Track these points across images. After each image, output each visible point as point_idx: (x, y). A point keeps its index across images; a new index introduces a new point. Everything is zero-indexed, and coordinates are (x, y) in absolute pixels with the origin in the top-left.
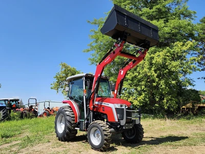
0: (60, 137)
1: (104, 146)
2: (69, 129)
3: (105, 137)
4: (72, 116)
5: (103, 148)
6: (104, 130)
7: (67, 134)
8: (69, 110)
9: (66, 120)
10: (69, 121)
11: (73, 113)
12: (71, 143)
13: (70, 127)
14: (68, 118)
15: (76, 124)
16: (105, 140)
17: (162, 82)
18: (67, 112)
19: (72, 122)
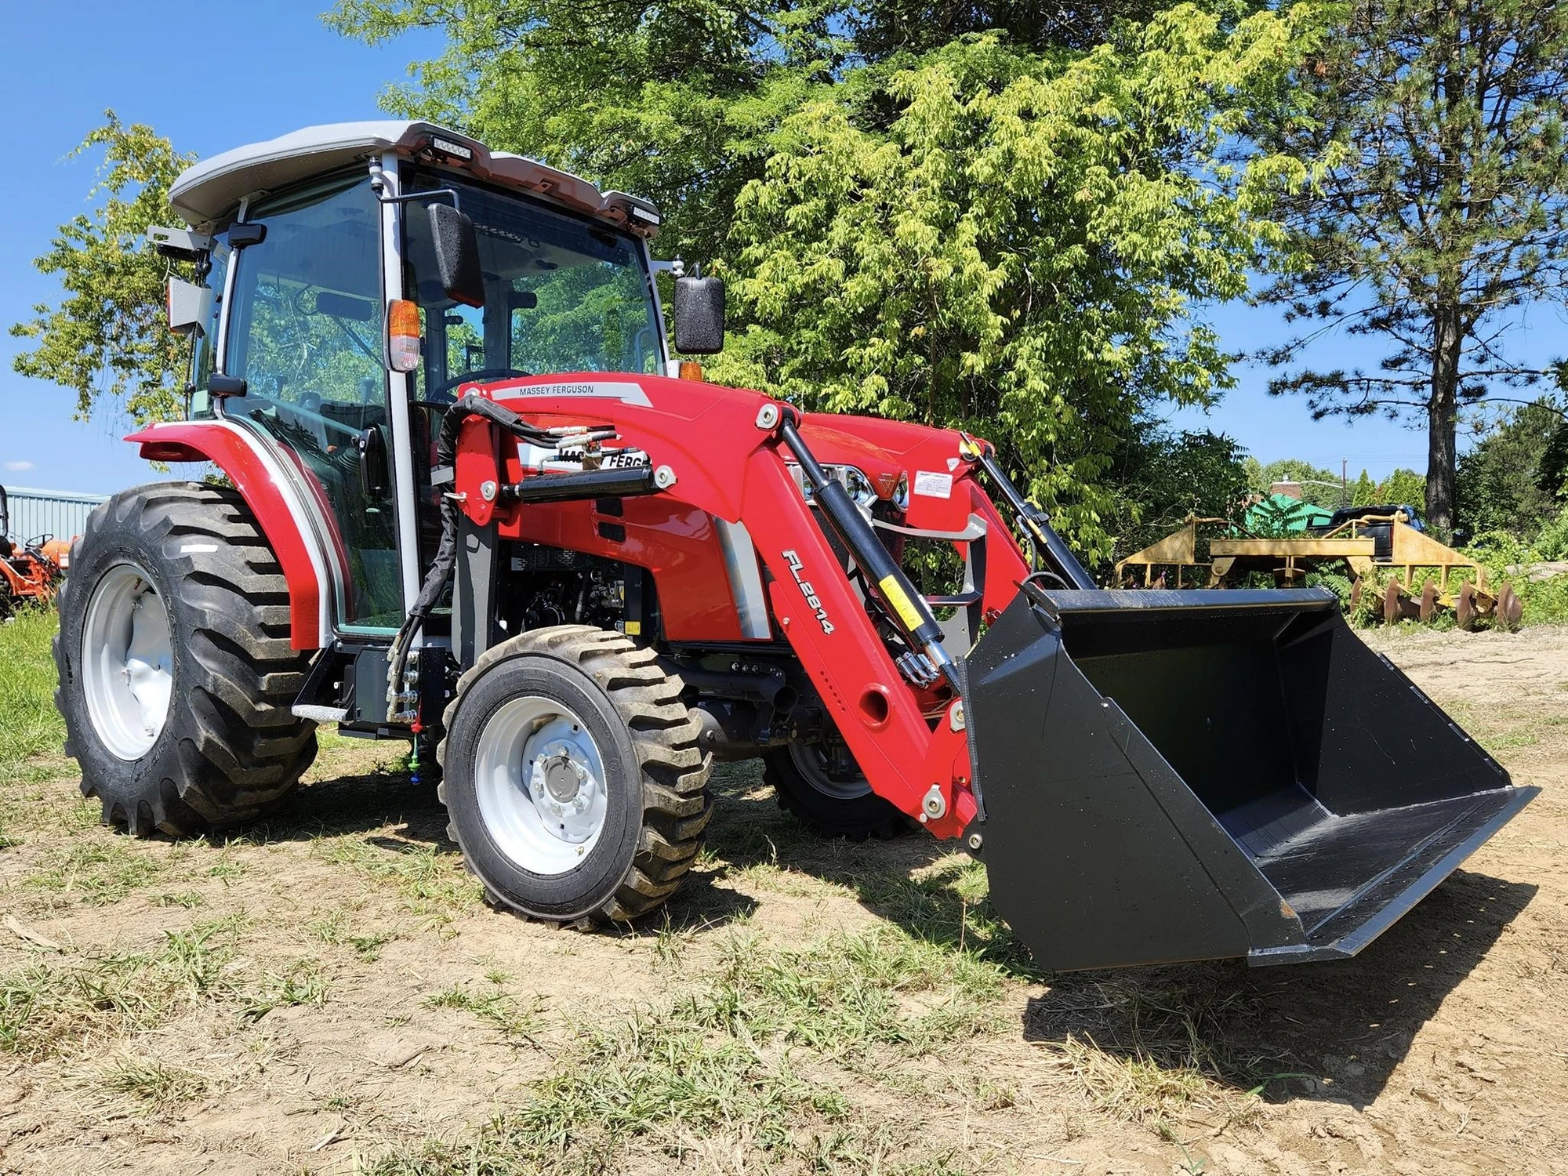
0: (129, 792)
1: (636, 878)
2: (222, 713)
3: (656, 794)
4: (255, 583)
5: (625, 896)
6: (641, 723)
7: (205, 767)
8: (215, 518)
9: (184, 626)
10: (221, 641)
11: (261, 555)
12: (245, 854)
13: (237, 695)
14: (210, 604)
15: (300, 663)
16: (655, 818)
17: (1029, 349)
18: (196, 549)
19: (261, 648)
